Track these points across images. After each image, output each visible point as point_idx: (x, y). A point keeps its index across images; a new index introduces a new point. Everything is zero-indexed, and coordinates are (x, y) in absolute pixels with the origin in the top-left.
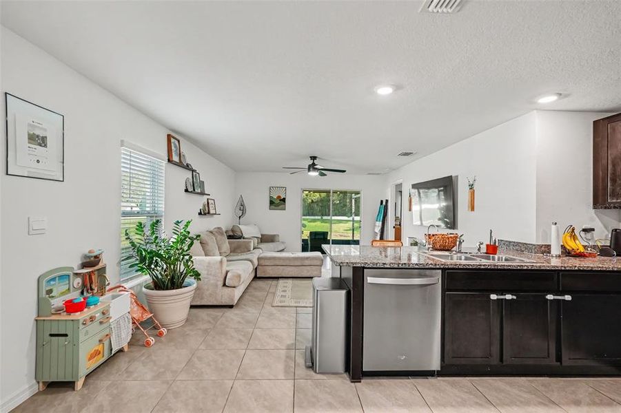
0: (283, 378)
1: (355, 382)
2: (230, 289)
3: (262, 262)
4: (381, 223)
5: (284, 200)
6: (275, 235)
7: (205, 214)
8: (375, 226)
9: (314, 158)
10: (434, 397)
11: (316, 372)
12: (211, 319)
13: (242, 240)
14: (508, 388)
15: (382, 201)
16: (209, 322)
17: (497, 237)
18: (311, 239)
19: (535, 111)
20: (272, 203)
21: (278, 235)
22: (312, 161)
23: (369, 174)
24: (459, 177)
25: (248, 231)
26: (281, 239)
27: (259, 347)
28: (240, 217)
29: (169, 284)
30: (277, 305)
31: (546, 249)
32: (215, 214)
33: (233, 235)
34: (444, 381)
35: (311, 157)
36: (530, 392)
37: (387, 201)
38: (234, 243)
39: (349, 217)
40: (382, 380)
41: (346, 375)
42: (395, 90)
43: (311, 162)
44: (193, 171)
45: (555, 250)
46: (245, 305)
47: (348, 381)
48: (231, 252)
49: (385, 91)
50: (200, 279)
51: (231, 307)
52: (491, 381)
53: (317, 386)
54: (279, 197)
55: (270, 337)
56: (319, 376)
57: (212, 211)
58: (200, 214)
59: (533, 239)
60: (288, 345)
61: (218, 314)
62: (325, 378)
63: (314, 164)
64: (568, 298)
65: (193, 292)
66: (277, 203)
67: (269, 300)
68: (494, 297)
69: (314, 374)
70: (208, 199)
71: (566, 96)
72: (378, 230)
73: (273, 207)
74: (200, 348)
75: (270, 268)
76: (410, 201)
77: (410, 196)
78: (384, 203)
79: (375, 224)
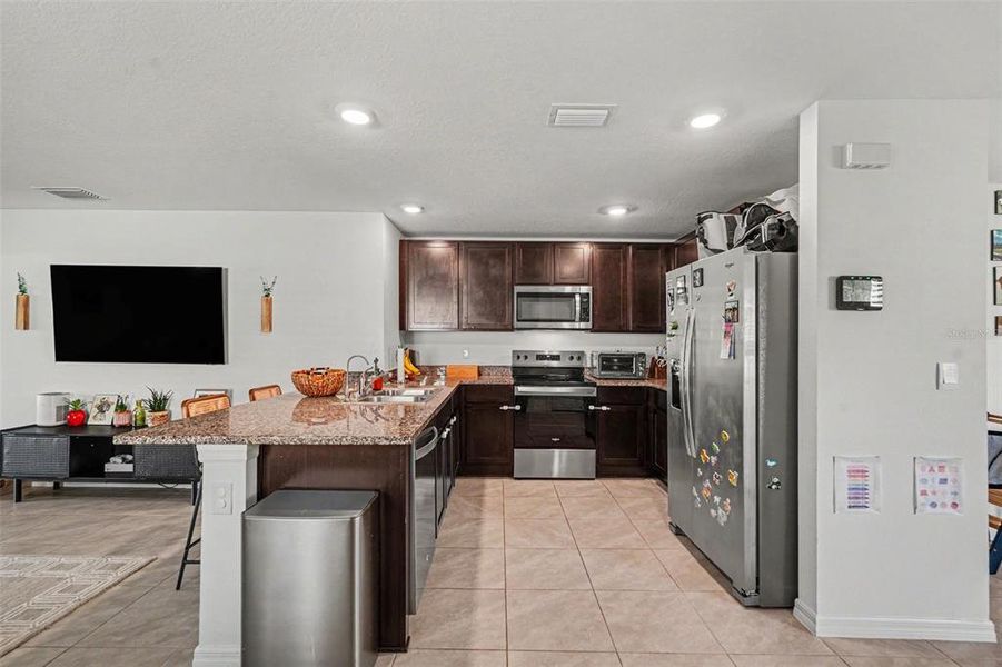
19: (382, 214)
68: (444, 435)
76: (24, 303)
77: (23, 292)
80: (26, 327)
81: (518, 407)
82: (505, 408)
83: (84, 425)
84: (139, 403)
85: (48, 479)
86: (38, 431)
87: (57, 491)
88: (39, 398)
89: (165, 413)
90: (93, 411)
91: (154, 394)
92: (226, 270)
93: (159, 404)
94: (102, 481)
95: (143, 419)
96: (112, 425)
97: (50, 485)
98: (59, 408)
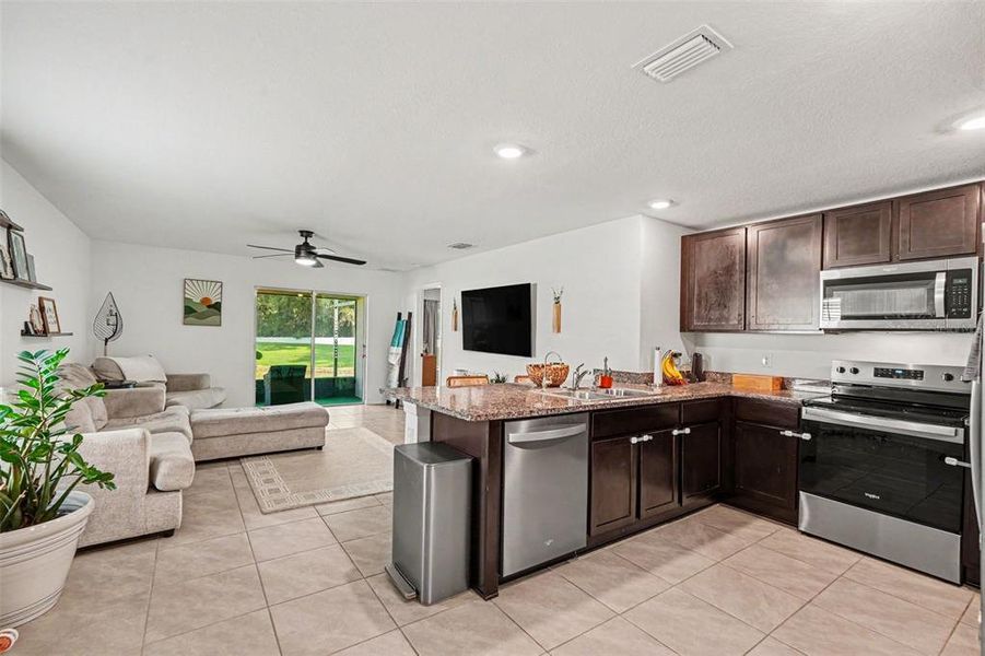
0: (378, 633)
1: (490, 599)
2: (165, 495)
3: (202, 431)
4: (401, 349)
5: (217, 307)
6: (201, 376)
7: (37, 334)
8: (388, 353)
9: (307, 234)
10: (590, 583)
11: (426, 604)
12: (133, 573)
13: (131, 389)
14: (644, 546)
15: (400, 315)
16: (130, 579)
17: (614, 366)
18: (273, 379)
19: (640, 216)
20: (189, 311)
21: (207, 375)
22: (303, 240)
23: (383, 270)
24: (538, 287)
25: (136, 368)
26: (213, 382)
27: (291, 595)
28: (106, 340)
29: (18, 514)
30: (271, 509)
31: (650, 378)
32: (58, 333)
33: (108, 382)
34: (586, 559)
35: (301, 232)
36: (664, 545)
37: (410, 315)
38: (116, 396)
39: (298, 338)
40: (523, 583)
41: (471, 593)
42: (524, 155)
43: (301, 241)
44: (10, 227)
45: (658, 380)
46: (198, 523)
47: (481, 601)
48: (109, 419)
49: (510, 153)
50: (113, 485)
51: (168, 534)
52: (629, 545)
53: (443, 627)
54: (206, 300)
55: (303, 572)
56: (435, 608)
57: (52, 328)
58: (26, 332)
59: (637, 368)
60: (347, 575)
61: (144, 556)
62: (443, 608)
63: (306, 244)
64: (687, 431)
65: (85, 522)
66: (203, 311)
67: (247, 501)
68: (634, 440)
69: (424, 608)
70: (41, 299)
71: (678, 204)
72: (395, 360)
73: (190, 319)
74: (148, 641)
75: (221, 441)
78: (405, 317)
79: (388, 350)
81: (806, 436)
82: (789, 433)
92: (535, 285)
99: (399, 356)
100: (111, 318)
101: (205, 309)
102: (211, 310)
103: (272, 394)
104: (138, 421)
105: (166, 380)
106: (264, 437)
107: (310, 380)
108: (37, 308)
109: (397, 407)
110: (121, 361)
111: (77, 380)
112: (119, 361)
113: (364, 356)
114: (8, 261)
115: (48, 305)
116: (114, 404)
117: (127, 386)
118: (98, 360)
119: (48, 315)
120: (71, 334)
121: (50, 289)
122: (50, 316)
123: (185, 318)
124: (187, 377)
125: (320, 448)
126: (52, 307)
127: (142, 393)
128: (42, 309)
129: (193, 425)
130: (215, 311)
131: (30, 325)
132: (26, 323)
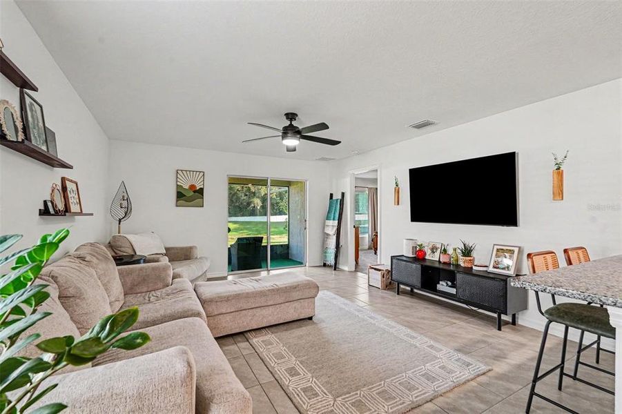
3: (211, 308)
4: (336, 222)
5: (201, 191)
6: (191, 248)
7: (57, 213)
8: (324, 226)
9: (291, 116)
13: (142, 265)
15: (331, 195)
20: (180, 195)
21: (196, 247)
22: (289, 123)
25: (144, 245)
26: (198, 253)
28: (120, 220)
32: (81, 213)
35: (288, 114)
37: (343, 194)
38: (130, 273)
43: (287, 123)
54: (192, 187)
57: (74, 208)
58: (45, 212)
63: (291, 125)
66: (190, 196)
72: (331, 231)
73: (181, 202)
76: (397, 192)
77: (397, 186)
78: (337, 196)
79: (324, 223)
80: (398, 204)
83: (424, 259)
84: (455, 250)
85: (408, 285)
86: (405, 259)
87: (412, 294)
88: (405, 241)
89: (471, 258)
90: (428, 252)
91: (464, 245)
93: (467, 252)
94: (435, 295)
95: (457, 260)
96: (439, 261)
97: (409, 289)
98: (413, 247)
99: (335, 228)
100: (123, 202)
101: (192, 193)
102: (197, 194)
103: (238, 258)
104: (152, 299)
105: (165, 252)
106: (265, 312)
107: (266, 247)
108: (60, 187)
109: (335, 269)
110: (131, 237)
111: (95, 260)
112: (130, 237)
113: (305, 228)
114: (20, 125)
115: (70, 186)
116: (129, 280)
117: (138, 262)
118: (114, 237)
119: (70, 196)
120: (92, 214)
121: (71, 167)
122: (72, 197)
123: (177, 201)
124: (182, 249)
125: (310, 318)
126: (75, 189)
127: (154, 269)
128: (64, 189)
129: (203, 302)
130: (200, 195)
131: (50, 204)
132: (45, 202)
